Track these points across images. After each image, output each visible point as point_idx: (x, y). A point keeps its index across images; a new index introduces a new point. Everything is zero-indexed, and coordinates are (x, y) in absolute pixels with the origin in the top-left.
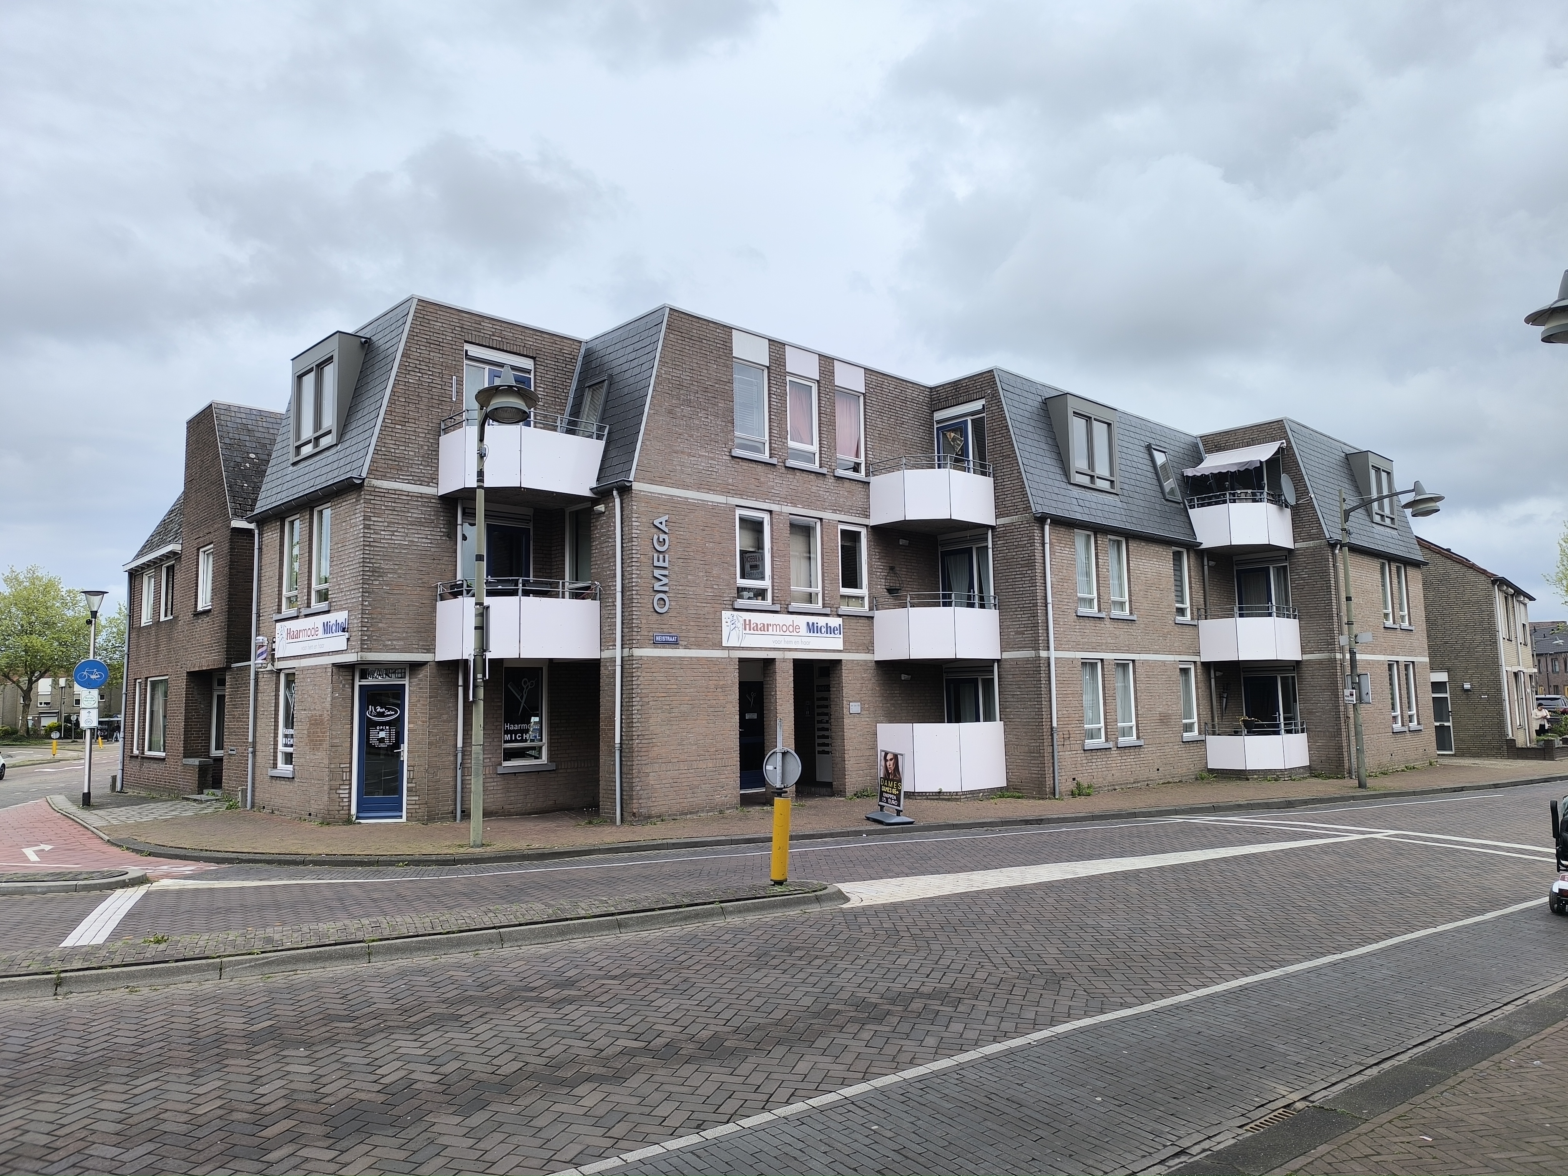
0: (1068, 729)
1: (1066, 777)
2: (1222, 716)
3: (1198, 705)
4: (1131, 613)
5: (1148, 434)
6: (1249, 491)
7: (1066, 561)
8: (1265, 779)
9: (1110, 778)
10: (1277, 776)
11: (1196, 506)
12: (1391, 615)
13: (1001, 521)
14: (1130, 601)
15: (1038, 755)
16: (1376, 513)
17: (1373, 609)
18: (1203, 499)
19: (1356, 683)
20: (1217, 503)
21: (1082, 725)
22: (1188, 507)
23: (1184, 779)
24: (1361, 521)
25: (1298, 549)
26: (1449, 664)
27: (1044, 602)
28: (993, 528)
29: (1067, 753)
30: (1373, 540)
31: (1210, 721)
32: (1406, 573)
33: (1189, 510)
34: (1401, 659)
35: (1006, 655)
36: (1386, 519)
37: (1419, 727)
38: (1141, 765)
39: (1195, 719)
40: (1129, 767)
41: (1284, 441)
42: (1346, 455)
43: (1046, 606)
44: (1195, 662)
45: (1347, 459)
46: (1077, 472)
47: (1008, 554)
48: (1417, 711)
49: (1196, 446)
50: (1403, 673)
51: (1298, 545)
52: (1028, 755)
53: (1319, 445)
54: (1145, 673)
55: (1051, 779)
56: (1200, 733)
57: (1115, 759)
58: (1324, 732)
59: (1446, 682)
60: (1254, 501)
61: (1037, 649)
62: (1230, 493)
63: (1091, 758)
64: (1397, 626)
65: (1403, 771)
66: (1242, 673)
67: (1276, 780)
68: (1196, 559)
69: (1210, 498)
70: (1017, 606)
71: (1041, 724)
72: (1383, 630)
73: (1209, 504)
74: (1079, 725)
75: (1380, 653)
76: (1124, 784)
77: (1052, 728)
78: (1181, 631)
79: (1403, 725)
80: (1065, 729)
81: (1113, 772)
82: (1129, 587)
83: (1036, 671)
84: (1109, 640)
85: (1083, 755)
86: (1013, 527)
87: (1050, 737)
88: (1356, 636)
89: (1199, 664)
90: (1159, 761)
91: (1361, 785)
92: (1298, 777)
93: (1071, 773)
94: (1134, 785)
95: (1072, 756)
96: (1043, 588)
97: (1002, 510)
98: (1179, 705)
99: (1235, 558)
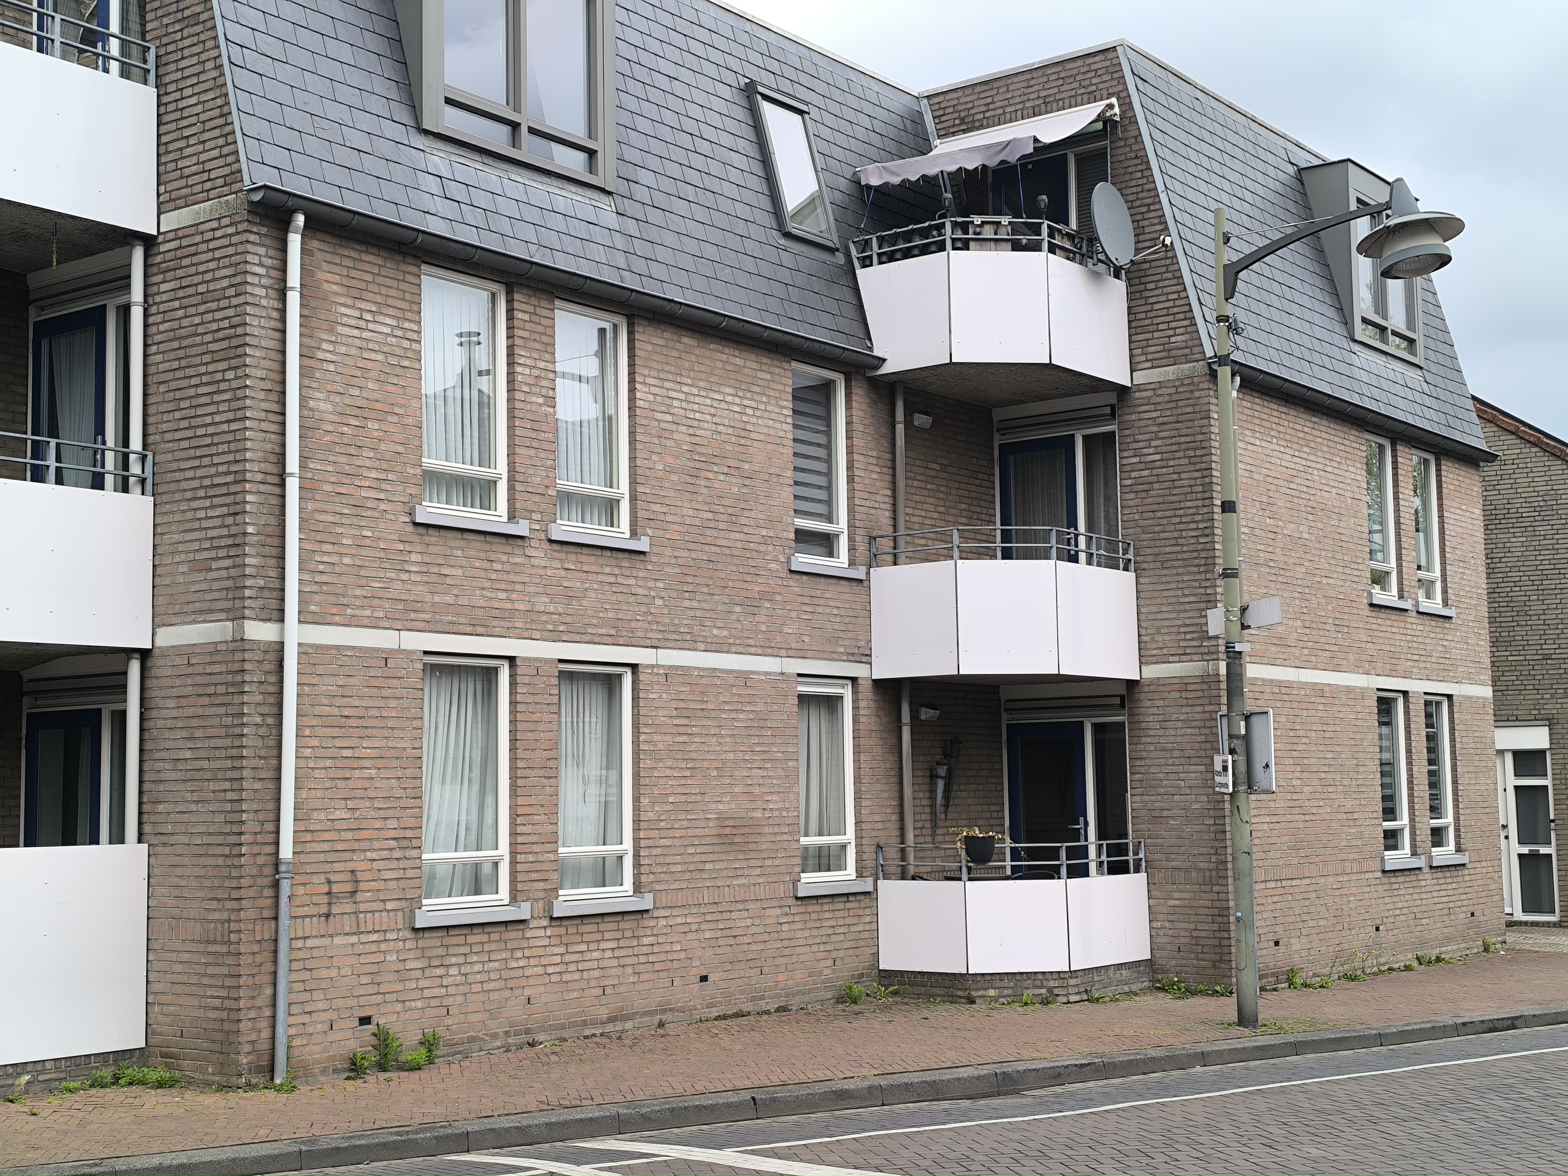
0: (350, 866)
1: (332, 1015)
2: (934, 827)
3: (858, 798)
4: (634, 534)
5: (757, 59)
6: (1005, 220)
7: (380, 357)
8: (1017, 999)
9: (515, 1011)
10: (1050, 990)
11: (875, 259)
12: (1394, 577)
13: (173, 220)
14: (633, 498)
15: (224, 949)
16: (1365, 321)
17: (1339, 556)
18: (894, 240)
19: (1237, 737)
20: (925, 250)
21: (414, 853)
22: (856, 264)
23: (795, 1003)
24: (1319, 332)
25: (1140, 388)
26: (1551, 708)
27: (274, 469)
28: (148, 241)
29: (338, 940)
30: (1347, 383)
31: (894, 840)
32: (1439, 476)
33: (861, 273)
34: (1417, 686)
35: (168, 637)
36: (1391, 338)
37: (1459, 859)
38: (641, 968)
39: (850, 835)
40: (596, 974)
41: (1114, 100)
42: (1300, 170)
43: (282, 485)
44: (854, 680)
45: (1301, 181)
46: (449, 101)
47: (185, 322)
48: (1457, 819)
49: (917, 119)
50: (1418, 720)
51: (1141, 377)
52: (202, 948)
53: (1219, 130)
54: (674, 704)
55: (264, 1024)
56: (860, 874)
57: (541, 951)
58: (1187, 870)
59: (1542, 752)
60: (1017, 247)
61: (238, 616)
62: (955, 225)
63: (441, 951)
64: (1407, 605)
65: (1408, 968)
66: (1005, 716)
67: (1045, 1002)
68: (873, 403)
69: (908, 237)
70: (196, 484)
71: (235, 851)
72: (1367, 611)
73: (907, 254)
74: (397, 854)
75: (1356, 668)
76: (573, 1025)
77: (277, 863)
78: (808, 592)
79: (1414, 854)
80: (337, 867)
81: (527, 992)
82: (632, 458)
83: (233, 684)
84: (542, 603)
85: (409, 945)
86: (198, 239)
87: (268, 892)
88: (1244, 610)
89: (865, 687)
90: (709, 953)
91: (1246, 1019)
92: (1110, 992)
93: (353, 1002)
94: (609, 1028)
95: (360, 949)
96: (274, 428)
97: (176, 185)
98: (792, 797)
99: (998, 414)
